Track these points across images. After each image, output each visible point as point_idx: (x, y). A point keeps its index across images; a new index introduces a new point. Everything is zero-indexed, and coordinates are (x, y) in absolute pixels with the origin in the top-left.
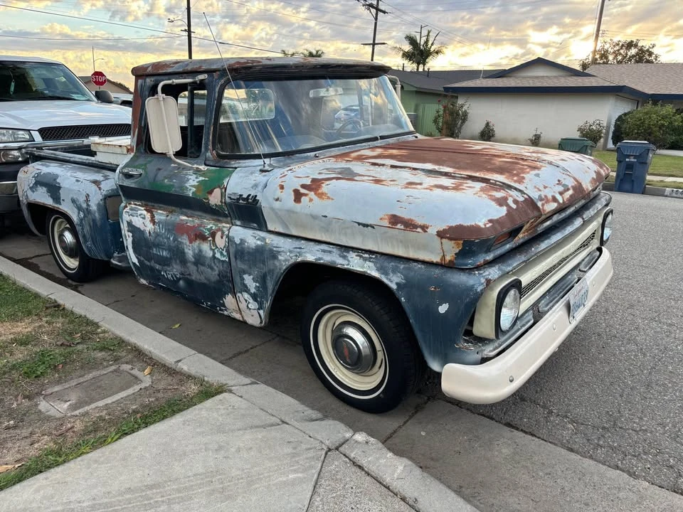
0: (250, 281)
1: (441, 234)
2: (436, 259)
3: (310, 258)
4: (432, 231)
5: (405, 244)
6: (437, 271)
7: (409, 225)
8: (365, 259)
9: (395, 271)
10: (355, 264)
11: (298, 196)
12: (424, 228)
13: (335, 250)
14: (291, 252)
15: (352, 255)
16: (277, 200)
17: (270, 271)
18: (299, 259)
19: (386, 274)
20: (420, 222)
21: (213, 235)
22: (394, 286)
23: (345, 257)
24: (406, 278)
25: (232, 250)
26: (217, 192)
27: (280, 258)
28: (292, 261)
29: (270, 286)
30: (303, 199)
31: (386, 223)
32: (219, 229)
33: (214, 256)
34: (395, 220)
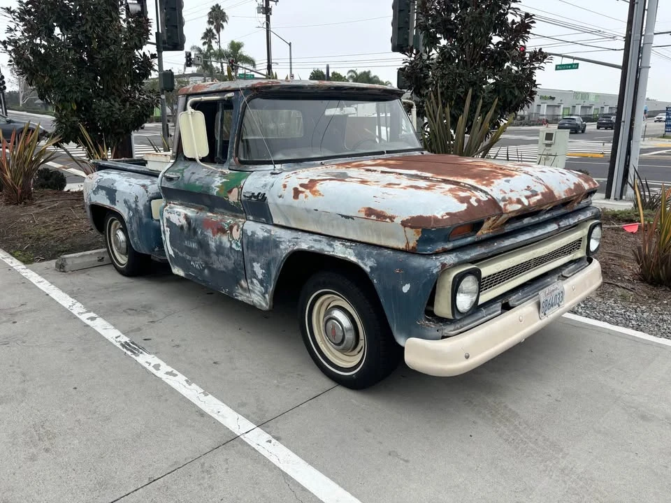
0: (258, 269)
1: (404, 224)
2: (402, 246)
3: (304, 246)
4: (398, 221)
5: (378, 233)
6: (402, 256)
7: (381, 216)
8: (347, 247)
9: (369, 256)
10: (339, 251)
11: (297, 193)
12: (392, 218)
13: (324, 240)
14: (289, 241)
15: (337, 244)
16: (280, 197)
17: (274, 259)
18: (296, 248)
19: (362, 259)
20: (389, 213)
21: (231, 228)
22: (368, 269)
23: (331, 245)
24: (378, 262)
25: (245, 241)
26: (235, 191)
27: (281, 247)
28: (290, 250)
29: (274, 272)
30: (301, 196)
31: (363, 215)
32: (235, 224)
33: (231, 247)
34: (370, 212)
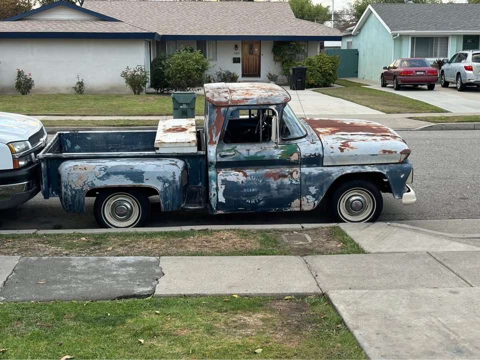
0: (313, 190)
1: (401, 153)
2: (397, 161)
3: (349, 172)
4: (398, 152)
5: (387, 159)
6: (399, 165)
7: (390, 152)
8: (373, 167)
9: (385, 168)
10: (369, 169)
11: (342, 150)
12: (395, 152)
13: (358, 167)
14: (338, 171)
15: (366, 167)
16: (332, 152)
17: (327, 182)
18: (344, 173)
19: (382, 170)
20: (393, 150)
21: (291, 174)
22: (385, 173)
23: (364, 168)
24: (390, 170)
25: (303, 178)
26: (296, 154)
27: (333, 175)
28: (340, 175)
29: (325, 189)
30: (344, 150)
31: (382, 153)
32: (294, 171)
33: (291, 183)
34: (385, 151)
